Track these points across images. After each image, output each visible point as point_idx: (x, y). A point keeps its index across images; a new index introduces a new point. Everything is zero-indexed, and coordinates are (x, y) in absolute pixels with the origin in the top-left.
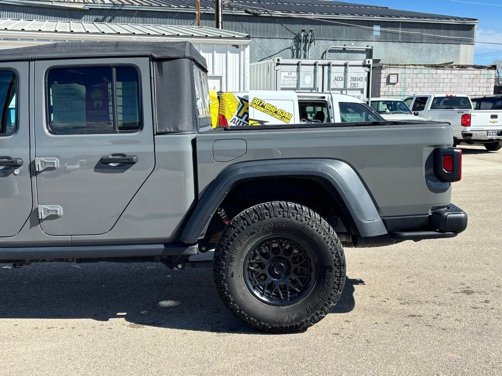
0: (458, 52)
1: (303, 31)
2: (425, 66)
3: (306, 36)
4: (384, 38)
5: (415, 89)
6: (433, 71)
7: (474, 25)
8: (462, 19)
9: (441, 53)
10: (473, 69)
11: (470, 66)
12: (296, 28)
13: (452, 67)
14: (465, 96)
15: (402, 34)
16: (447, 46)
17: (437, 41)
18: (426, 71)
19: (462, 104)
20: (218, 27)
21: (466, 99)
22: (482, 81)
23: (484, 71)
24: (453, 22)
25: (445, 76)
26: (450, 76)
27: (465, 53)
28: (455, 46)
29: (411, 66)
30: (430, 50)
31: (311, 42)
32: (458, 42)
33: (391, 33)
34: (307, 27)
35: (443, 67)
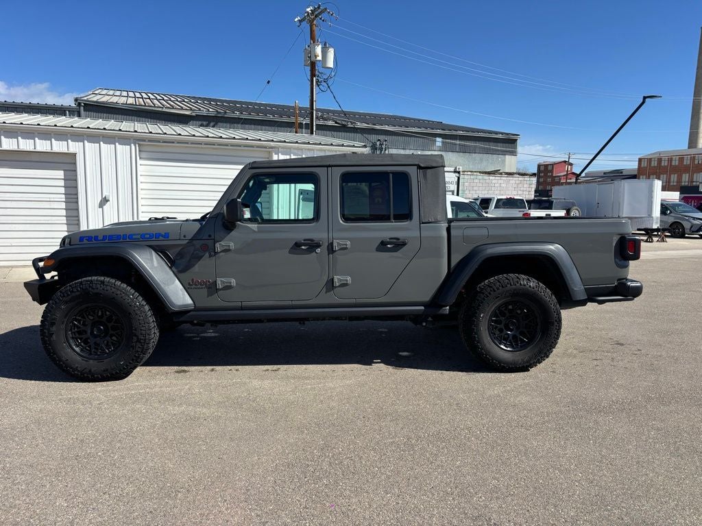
0: (504, 161)
1: (379, 140)
2: (480, 172)
3: (380, 144)
4: (445, 148)
5: (471, 192)
6: (486, 177)
7: (517, 140)
8: (508, 134)
9: (490, 163)
10: (518, 176)
11: (516, 173)
12: (374, 138)
13: (501, 174)
14: (521, 198)
15: (459, 145)
16: (495, 156)
17: (488, 151)
18: (480, 176)
19: (519, 205)
20: (312, 133)
21: (522, 200)
22: (525, 186)
23: (527, 178)
24: (500, 136)
25: (496, 181)
26: (500, 182)
27: (510, 163)
28: (502, 156)
29: (469, 173)
30: (481, 160)
31: (385, 150)
32: (504, 153)
33: (451, 143)
34: (382, 137)
35: (494, 174)
